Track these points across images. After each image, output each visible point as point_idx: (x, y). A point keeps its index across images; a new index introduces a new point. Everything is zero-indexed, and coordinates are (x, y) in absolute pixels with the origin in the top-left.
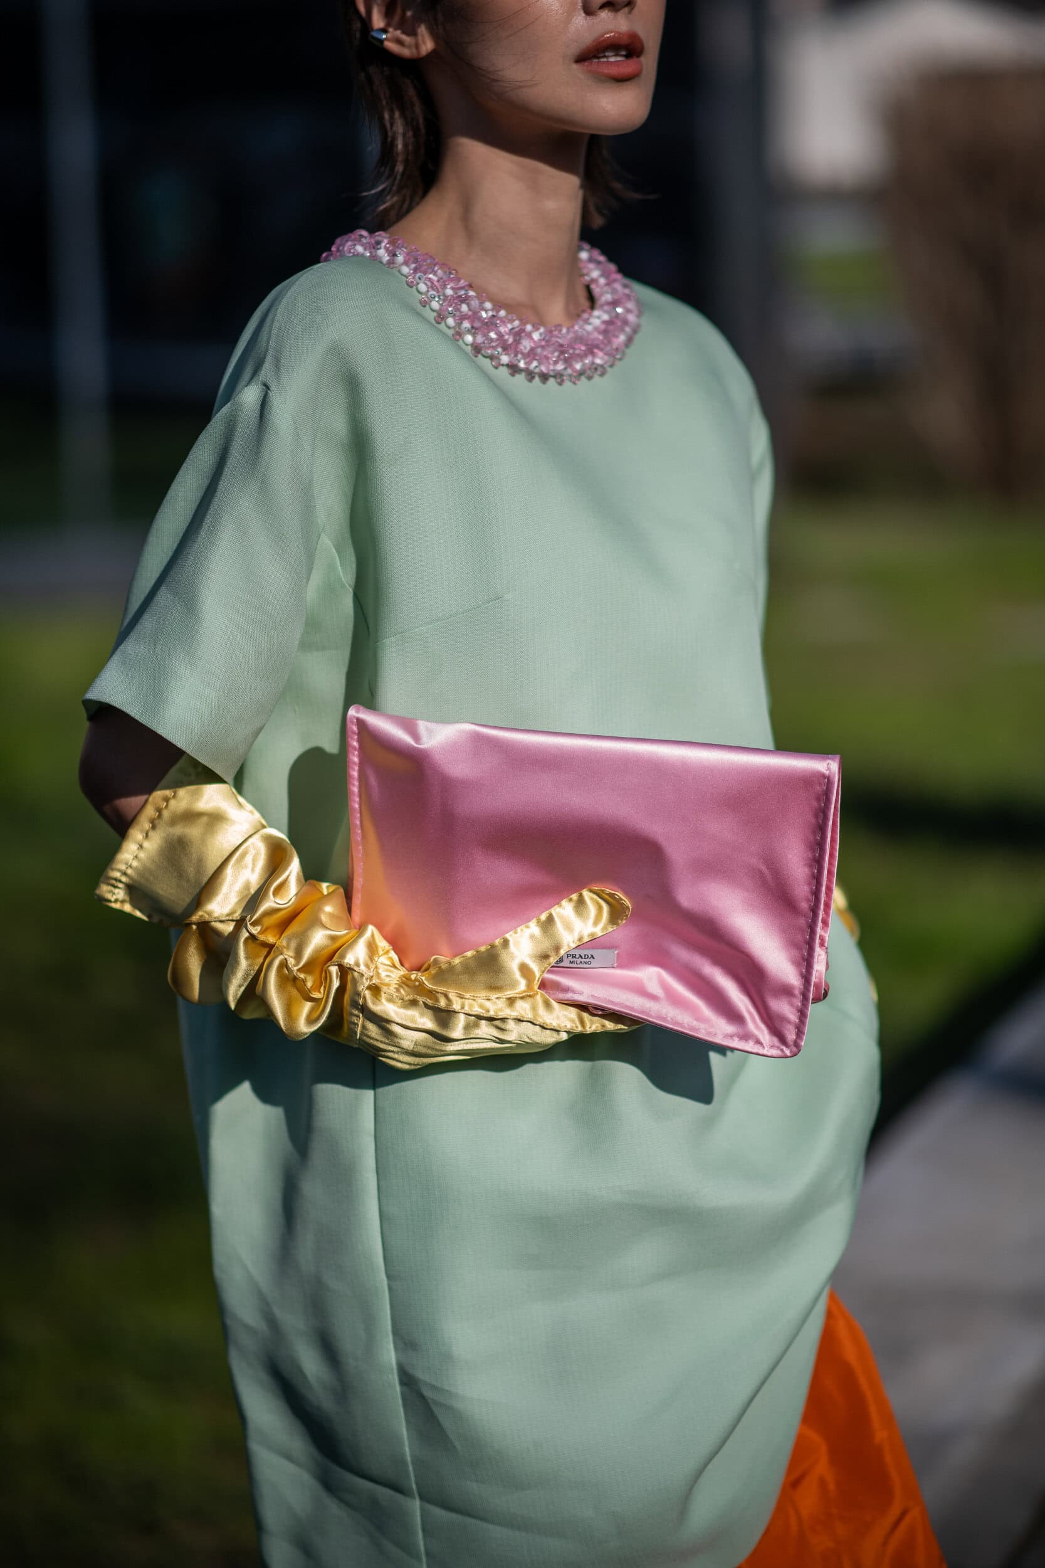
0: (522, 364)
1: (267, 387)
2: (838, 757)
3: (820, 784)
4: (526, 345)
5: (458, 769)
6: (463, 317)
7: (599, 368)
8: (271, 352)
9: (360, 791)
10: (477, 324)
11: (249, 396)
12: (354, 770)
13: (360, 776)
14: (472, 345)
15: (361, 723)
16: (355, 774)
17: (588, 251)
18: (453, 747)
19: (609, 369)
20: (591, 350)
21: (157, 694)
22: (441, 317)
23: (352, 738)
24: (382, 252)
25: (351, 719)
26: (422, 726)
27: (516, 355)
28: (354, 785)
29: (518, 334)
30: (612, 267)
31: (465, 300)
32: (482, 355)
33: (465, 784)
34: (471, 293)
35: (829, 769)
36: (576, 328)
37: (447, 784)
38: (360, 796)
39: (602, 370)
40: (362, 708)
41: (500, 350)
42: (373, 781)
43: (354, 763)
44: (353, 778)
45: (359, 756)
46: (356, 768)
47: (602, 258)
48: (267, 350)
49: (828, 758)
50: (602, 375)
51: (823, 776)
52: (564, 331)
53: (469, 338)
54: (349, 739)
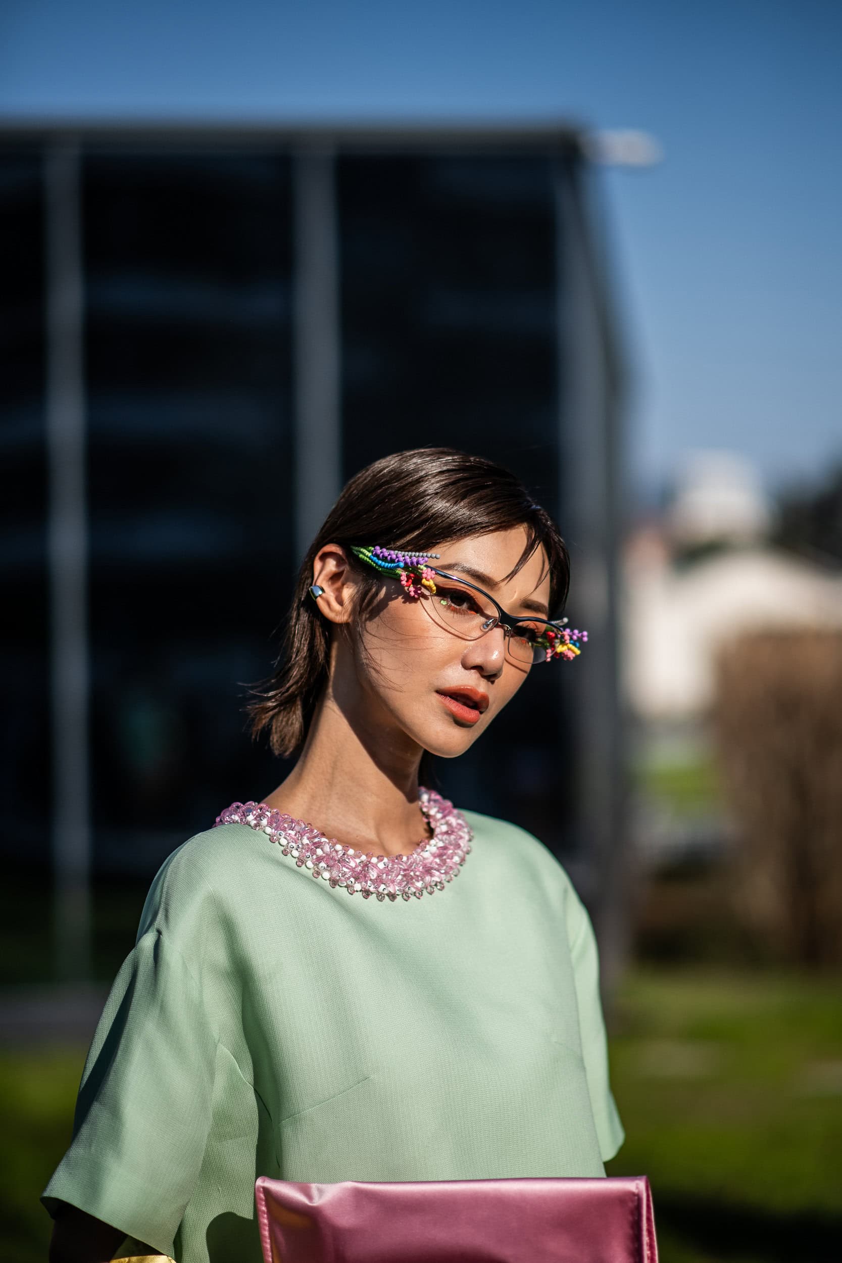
0: (372, 889)
1: (159, 932)
2: (644, 1178)
3: (632, 1201)
4: (373, 874)
5: (345, 1220)
6: (319, 859)
7: (438, 884)
8: (162, 906)
9: (271, 1247)
10: (332, 863)
11: (147, 941)
12: (265, 1230)
13: (270, 1234)
14: (330, 880)
15: (266, 1191)
16: (266, 1233)
17: (426, 792)
18: (339, 1202)
19: (446, 884)
20: (428, 871)
21: (94, 1186)
22: (301, 861)
23: (261, 1204)
24: (251, 818)
25: (258, 1188)
26: (314, 1187)
27: (366, 882)
28: (266, 1242)
29: (366, 866)
30: (449, 804)
31: (318, 845)
32: (339, 885)
33: (351, 1232)
34: (323, 840)
35: (637, 1188)
36: (415, 856)
37: (338, 1233)
38: (272, 1251)
39: (440, 885)
40: (266, 1179)
41: (352, 879)
42: (281, 1238)
43: (265, 1225)
44: (265, 1237)
45: (268, 1218)
46: (267, 1228)
47: (438, 797)
48: (160, 904)
49: (636, 1179)
50: (442, 888)
51: (633, 1194)
52: (405, 859)
53: (326, 875)
54: (259, 1206)
